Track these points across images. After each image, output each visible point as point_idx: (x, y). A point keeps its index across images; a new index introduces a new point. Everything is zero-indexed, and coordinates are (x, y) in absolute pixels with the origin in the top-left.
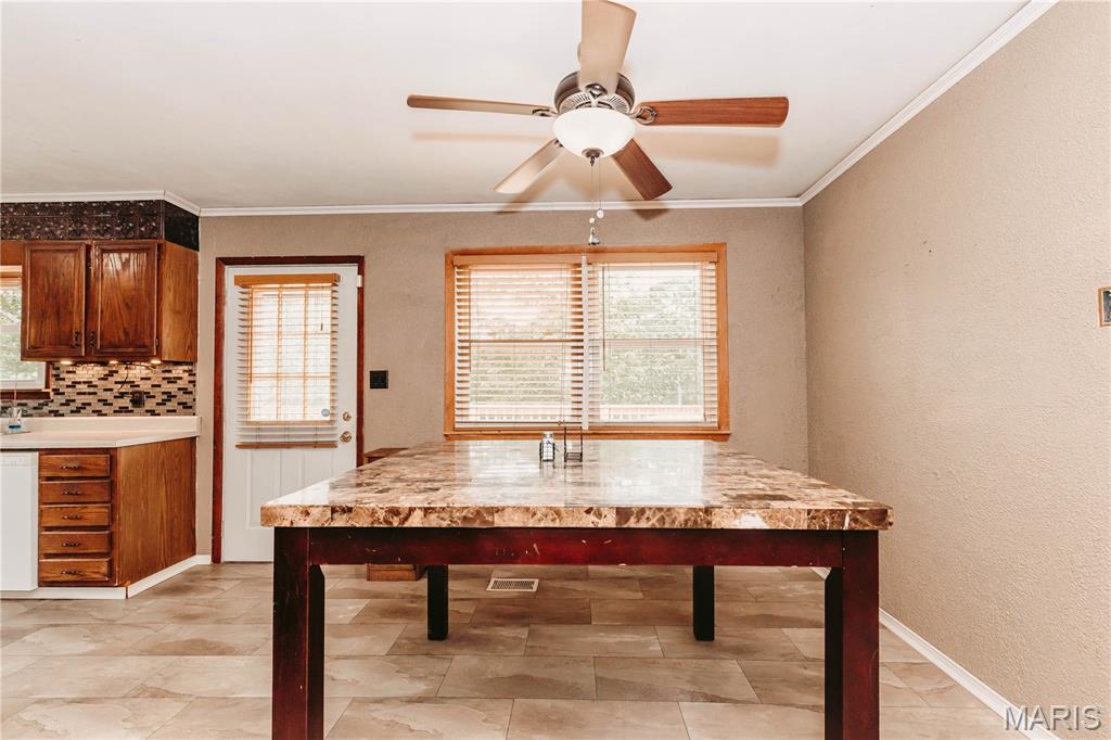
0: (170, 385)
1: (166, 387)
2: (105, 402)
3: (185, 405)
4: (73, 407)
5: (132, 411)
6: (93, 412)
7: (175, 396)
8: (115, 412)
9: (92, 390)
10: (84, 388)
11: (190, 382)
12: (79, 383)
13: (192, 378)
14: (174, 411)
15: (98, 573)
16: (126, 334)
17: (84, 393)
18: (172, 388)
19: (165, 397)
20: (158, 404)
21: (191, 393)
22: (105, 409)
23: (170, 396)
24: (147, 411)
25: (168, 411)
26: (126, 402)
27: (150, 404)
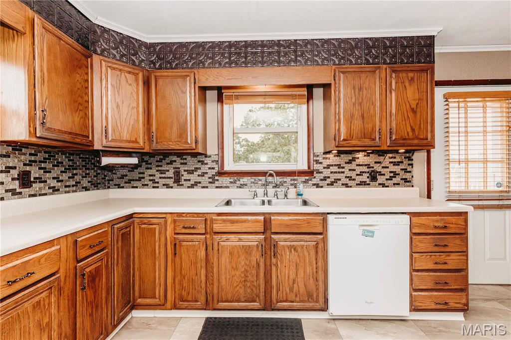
0: (396, 167)
1: (393, 168)
2: (350, 178)
3: (406, 180)
4: (328, 181)
5: (369, 184)
6: (343, 184)
7: (399, 174)
8: (357, 184)
9: (341, 170)
10: (335, 169)
11: (409, 165)
12: (332, 165)
13: (410, 162)
14: (398, 184)
15: (459, 303)
16: (413, 130)
17: (335, 172)
18: (397, 169)
19: (392, 175)
20: (387, 179)
21: (410, 172)
22: (350, 183)
23: (395, 174)
24: (379, 184)
25: (394, 184)
26: (365, 178)
27: (381, 179)
